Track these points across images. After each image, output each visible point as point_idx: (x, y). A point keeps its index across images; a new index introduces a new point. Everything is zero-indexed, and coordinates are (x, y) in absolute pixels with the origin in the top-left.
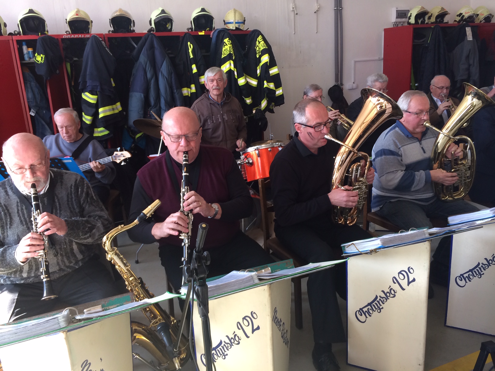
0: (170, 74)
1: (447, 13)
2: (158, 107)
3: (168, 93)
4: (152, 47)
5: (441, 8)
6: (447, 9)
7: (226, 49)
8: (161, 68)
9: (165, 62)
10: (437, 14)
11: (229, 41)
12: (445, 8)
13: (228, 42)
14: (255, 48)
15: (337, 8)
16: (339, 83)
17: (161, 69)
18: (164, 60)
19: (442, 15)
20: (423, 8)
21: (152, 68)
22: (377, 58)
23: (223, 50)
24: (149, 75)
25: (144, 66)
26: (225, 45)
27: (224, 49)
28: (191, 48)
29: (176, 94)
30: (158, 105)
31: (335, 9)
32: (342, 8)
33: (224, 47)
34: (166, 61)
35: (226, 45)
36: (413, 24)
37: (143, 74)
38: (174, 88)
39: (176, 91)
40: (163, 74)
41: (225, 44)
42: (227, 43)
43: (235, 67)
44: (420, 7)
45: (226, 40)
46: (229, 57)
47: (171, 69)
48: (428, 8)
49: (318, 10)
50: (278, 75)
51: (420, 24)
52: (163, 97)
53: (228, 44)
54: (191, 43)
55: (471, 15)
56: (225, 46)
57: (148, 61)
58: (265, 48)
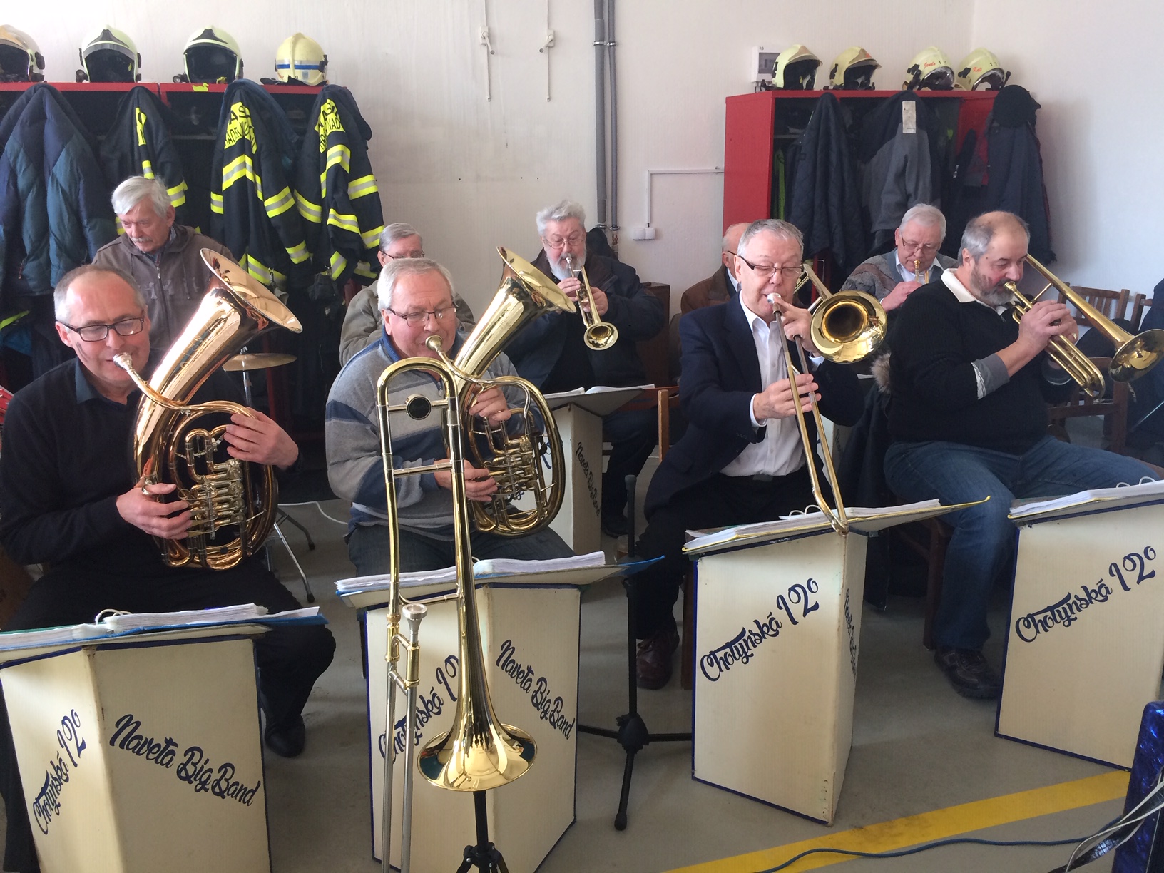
0: (74, 181)
1: (873, 63)
2: (42, 260)
3: (66, 227)
4: (38, 117)
5: (859, 50)
6: (875, 54)
7: (235, 129)
8: (54, 165)
9: (63, 154)
10: (847, 65)
11: (241, 109)
12: (869, 52)
13: (240, 111)
14: (316, 128)
15: (601, 43)
16: (609, 223)
17: (54, 169)
18: (63, 147)
19: (863, 70)
20: (804, 49)
21: (31, 165)
22: (711, 168)
23: (228, 131)
24: (22, 183)
25: (11, 160)
26: (234, 119)
27: (230, 127)
28: (141, 122)
29: (87, 229)
30: (45, 255)
31: (595, 45)
32: (614, 42)
33: (230, 123)
34: (68, 153)
35: (236, 118)
36: (780, 88)
37: (7, 179)
38: (84, 214)
39: (88, 223)
40: (57, 181)
41: (233, 117)
42: (238, 114)
43: (256, 169)
44: (799, 46)
45: (236, 108)
46: (243, 147)
47: (78, 171)
48: (817, 52)
49: (552, 44)
50: (374, 197)
51: (805, 88)
52: (55, 236)
53: (240, 116)
54: (142, 111)
55: (939, 70)
56: (232, 122)
57: (22, 150)
58: (334, 129)
